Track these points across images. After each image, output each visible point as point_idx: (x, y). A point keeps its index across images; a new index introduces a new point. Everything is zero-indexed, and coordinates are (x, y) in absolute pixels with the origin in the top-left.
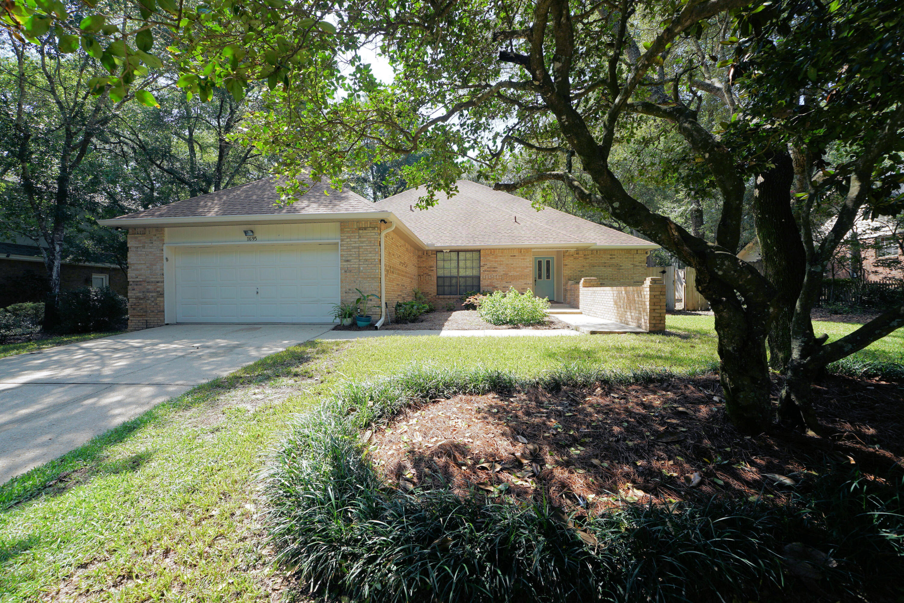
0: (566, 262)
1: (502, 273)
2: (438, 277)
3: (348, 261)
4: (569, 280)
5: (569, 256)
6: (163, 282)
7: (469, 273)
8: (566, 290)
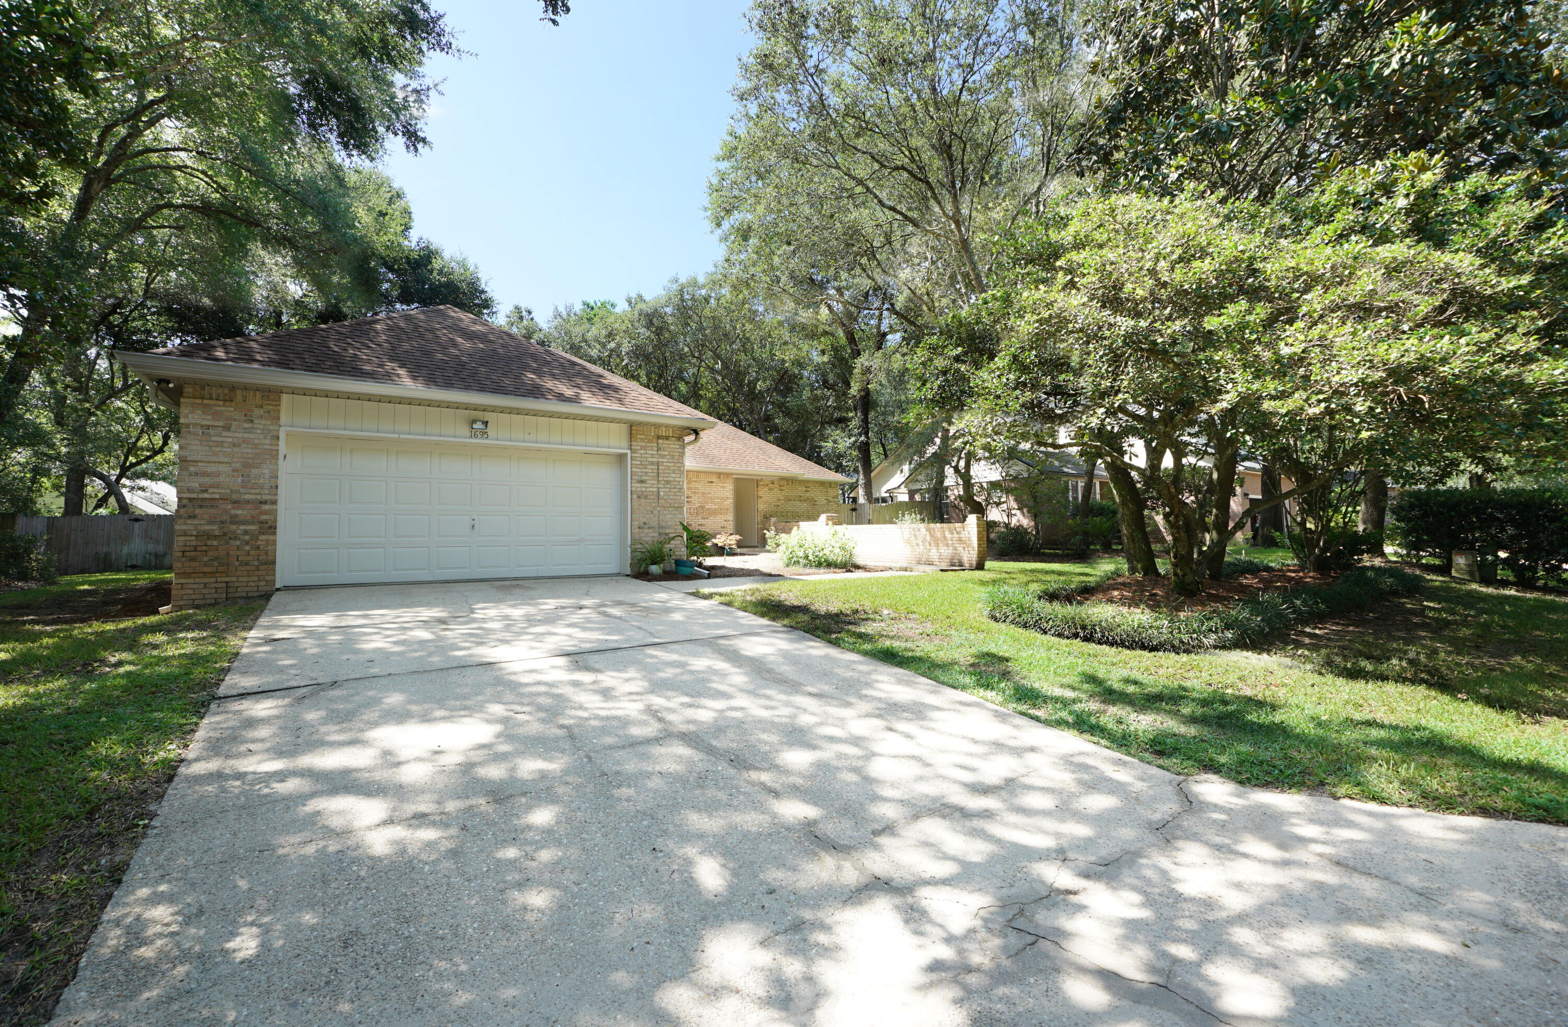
0: (761, 494)
1: (697, 505)
3: (642, 482)
4: (765, 516)
5: (763, 485)
6: (274, 502)
8: (762, 530)
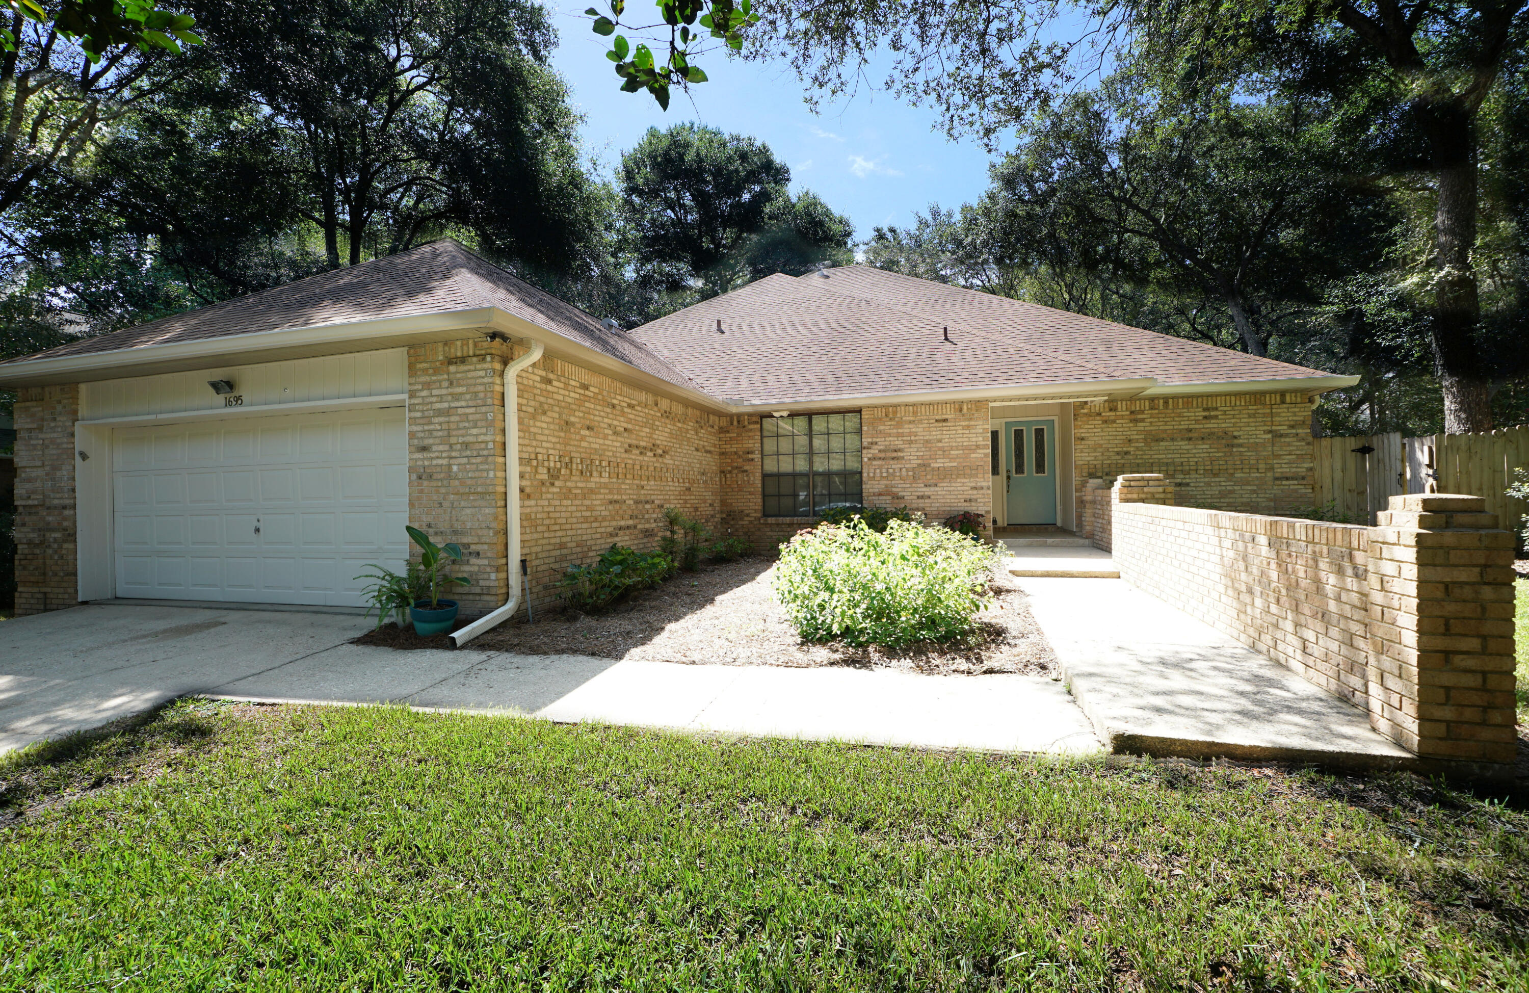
0: (1082, 432)
1: (915, 463)
2: (765, 476)
3: (424, 449)
4: (1092, 475)
5: (1088, 415)
6: (74, 507)
7: (836, 465)
8: (1082, 503)
